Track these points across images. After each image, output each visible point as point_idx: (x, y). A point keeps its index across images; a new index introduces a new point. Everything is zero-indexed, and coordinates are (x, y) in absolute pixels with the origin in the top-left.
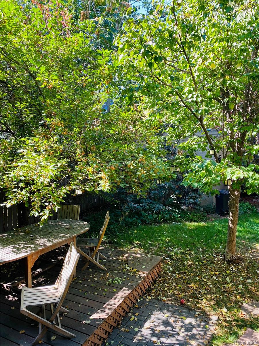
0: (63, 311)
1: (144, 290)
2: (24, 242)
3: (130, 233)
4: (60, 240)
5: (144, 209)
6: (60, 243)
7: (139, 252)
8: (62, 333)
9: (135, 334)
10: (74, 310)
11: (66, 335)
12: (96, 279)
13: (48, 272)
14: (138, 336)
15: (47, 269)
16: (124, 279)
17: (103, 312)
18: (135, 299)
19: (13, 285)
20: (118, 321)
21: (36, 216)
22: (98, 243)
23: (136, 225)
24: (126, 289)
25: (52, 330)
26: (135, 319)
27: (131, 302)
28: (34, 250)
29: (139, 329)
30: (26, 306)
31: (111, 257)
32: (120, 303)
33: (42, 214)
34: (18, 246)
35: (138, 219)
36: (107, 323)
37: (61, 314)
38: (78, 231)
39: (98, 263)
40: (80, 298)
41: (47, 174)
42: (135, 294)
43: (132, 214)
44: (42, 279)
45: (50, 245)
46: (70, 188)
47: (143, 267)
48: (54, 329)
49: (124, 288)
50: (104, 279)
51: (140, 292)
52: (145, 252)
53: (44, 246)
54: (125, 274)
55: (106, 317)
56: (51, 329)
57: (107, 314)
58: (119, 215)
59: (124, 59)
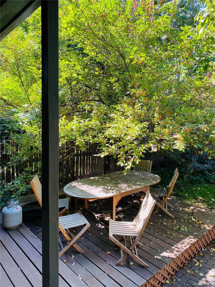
0: (138, 244)
1: (209, 242)
2: (111, 185)
3: (194, 190)
4: (138, 187)
5: (208, 170)
6: (137, 189)
7: (202, 207)
8: (139, 261)
9: (199, 277)
10: (147, 245)
11: (142, 264)
12: (165, 224)
13: (126, 211)
14: (203, 281)
15: (125, 208)
16: (190, 228)
17: (171, 252)
18: (200, 248)
19: (102, 217)
20: (184, 264)
21: (122, 166)
22: (167, 194)
23: (200, 183)
24: (192, 237)
25: (132, 257)
26: (199, 265)
27: (196, 249)
28: (118, 192)
29: (204, 274)
30: (113, 234)
31: (178, 208)
32: (187, 248)
33: (126, 164)
34: (107, 188)
35: (201, 178)
36: (175, 263)
37: (138, 246)
38: (151, 181)
39: (166, 210)
40: (152, 236)
41: (133, 133)
42: (200, 243)
43: (196, 173)
44: (121, 216)
45: (130, 190)
46: (149, 146)
47: (208, 221)
48: (133, 257)
49: (190, 236)
50: (172, 225)
51: (204, 242)
52: (209, 208)
53: (125, 190)
54: (190, 223)
55: (175, 257)
56: (130, 256)
57: (175, 255)
58: (184, 173)
59: (204, 33)
